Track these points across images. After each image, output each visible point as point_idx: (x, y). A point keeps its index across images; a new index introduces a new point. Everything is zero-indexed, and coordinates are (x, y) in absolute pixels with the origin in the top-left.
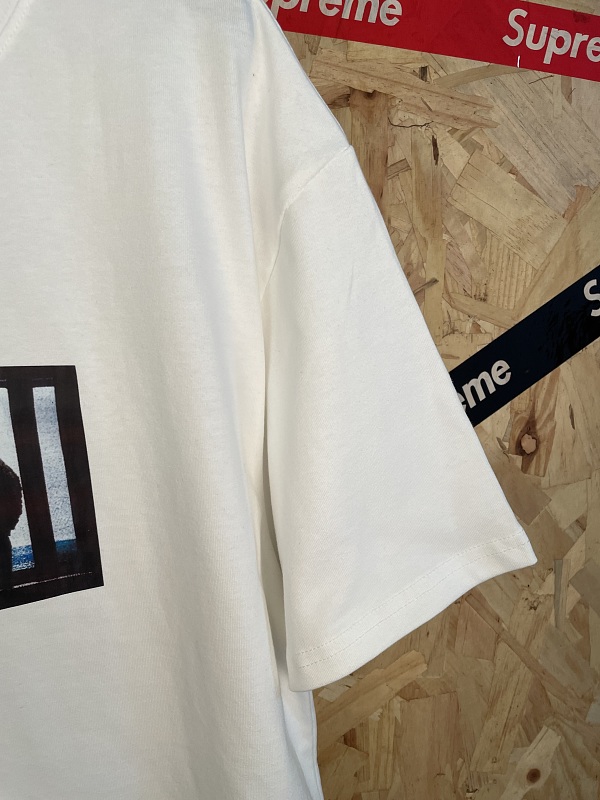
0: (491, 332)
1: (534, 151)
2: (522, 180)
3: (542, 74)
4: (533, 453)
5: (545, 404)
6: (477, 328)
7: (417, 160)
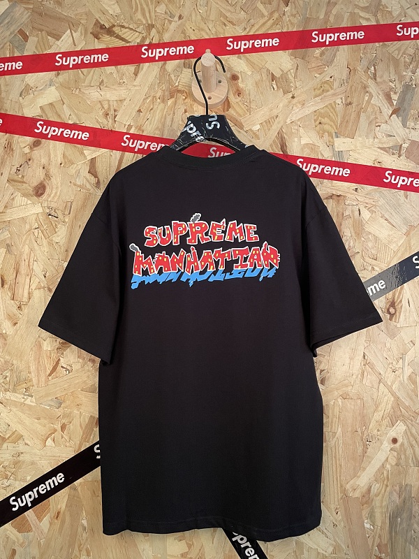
0: (378, 271)
1: (394, 214)
2: (390, 223)
3: (397, 190)
4: (394, 314)
5: (399, 297)
6: (373, 269)
7: (353, 215)
